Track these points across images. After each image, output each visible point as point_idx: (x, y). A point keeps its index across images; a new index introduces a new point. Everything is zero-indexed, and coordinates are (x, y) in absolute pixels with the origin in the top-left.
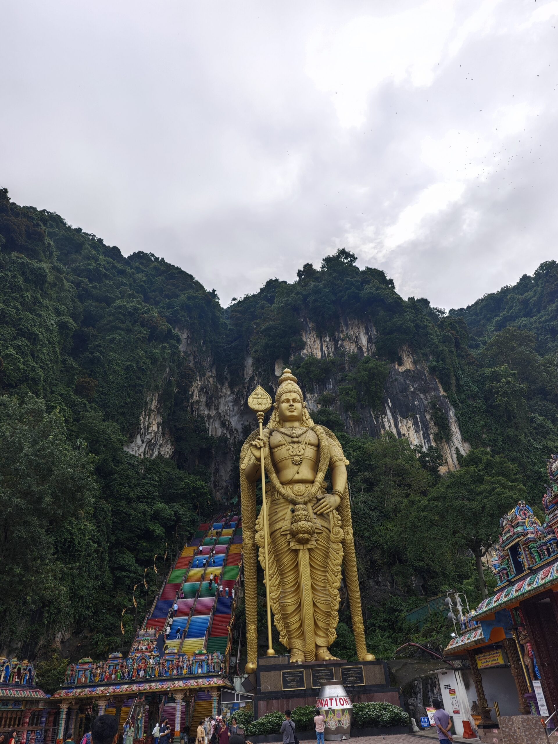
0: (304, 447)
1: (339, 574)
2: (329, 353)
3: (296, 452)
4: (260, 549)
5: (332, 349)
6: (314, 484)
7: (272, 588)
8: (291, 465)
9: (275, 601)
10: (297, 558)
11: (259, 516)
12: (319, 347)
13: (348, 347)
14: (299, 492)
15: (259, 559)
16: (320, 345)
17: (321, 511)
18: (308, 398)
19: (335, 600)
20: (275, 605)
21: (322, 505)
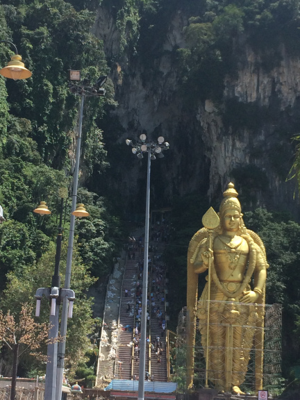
2: (264, 98)
5: (268, 93)
6: (242, 284)
11: (200, 298)
12: (256, 87)
13: (285, 94)
14: (231, 289)
16: (256, 84)
18: (237, 146)
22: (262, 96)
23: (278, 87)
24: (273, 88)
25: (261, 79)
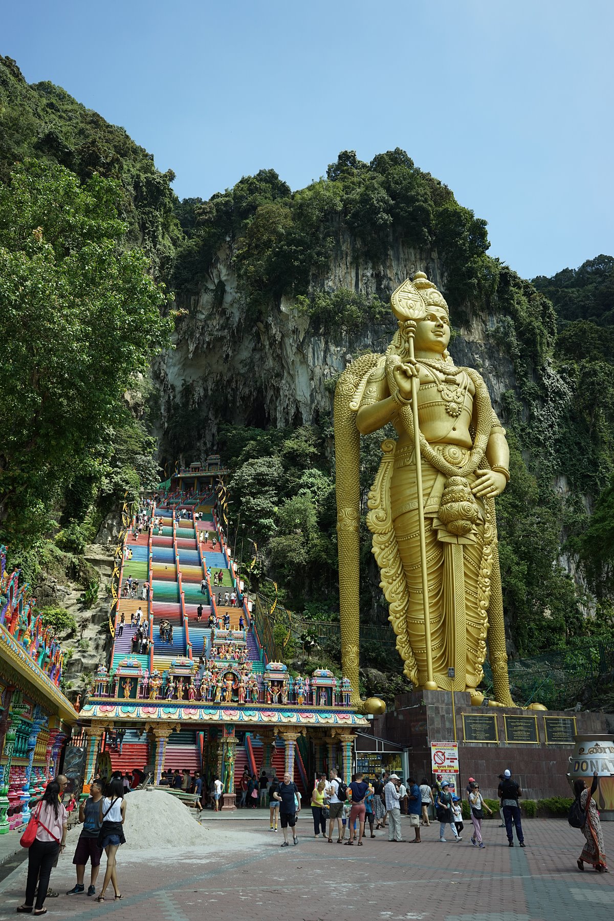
0: (463, 392)
1: (488, 589)
3: (452, 395)
4: (375, 536)
5: (373, 289)
6: (474, 451)
7: (393, 595)
8: (444, 415)
9: (398, 615)
10: (441, 557)
11: (372, 487)
12: (354, 282)
14: (454, 458)
15: (373, 550)
16: (354, 279)
17: (483, 492)
19: (483, 624)
20: (398, 621)
21: (485, 484)
22: (363, 292)
23: (385, 282)
24: (379, 284)
25: (360, 273)
